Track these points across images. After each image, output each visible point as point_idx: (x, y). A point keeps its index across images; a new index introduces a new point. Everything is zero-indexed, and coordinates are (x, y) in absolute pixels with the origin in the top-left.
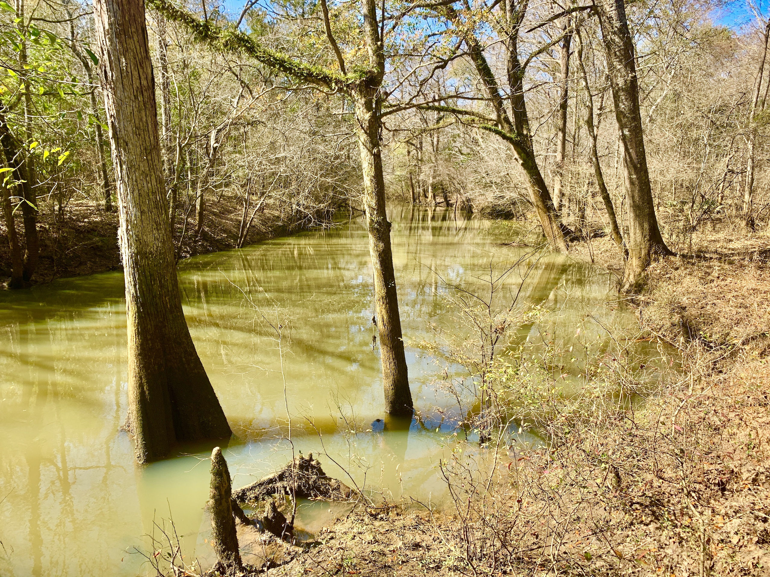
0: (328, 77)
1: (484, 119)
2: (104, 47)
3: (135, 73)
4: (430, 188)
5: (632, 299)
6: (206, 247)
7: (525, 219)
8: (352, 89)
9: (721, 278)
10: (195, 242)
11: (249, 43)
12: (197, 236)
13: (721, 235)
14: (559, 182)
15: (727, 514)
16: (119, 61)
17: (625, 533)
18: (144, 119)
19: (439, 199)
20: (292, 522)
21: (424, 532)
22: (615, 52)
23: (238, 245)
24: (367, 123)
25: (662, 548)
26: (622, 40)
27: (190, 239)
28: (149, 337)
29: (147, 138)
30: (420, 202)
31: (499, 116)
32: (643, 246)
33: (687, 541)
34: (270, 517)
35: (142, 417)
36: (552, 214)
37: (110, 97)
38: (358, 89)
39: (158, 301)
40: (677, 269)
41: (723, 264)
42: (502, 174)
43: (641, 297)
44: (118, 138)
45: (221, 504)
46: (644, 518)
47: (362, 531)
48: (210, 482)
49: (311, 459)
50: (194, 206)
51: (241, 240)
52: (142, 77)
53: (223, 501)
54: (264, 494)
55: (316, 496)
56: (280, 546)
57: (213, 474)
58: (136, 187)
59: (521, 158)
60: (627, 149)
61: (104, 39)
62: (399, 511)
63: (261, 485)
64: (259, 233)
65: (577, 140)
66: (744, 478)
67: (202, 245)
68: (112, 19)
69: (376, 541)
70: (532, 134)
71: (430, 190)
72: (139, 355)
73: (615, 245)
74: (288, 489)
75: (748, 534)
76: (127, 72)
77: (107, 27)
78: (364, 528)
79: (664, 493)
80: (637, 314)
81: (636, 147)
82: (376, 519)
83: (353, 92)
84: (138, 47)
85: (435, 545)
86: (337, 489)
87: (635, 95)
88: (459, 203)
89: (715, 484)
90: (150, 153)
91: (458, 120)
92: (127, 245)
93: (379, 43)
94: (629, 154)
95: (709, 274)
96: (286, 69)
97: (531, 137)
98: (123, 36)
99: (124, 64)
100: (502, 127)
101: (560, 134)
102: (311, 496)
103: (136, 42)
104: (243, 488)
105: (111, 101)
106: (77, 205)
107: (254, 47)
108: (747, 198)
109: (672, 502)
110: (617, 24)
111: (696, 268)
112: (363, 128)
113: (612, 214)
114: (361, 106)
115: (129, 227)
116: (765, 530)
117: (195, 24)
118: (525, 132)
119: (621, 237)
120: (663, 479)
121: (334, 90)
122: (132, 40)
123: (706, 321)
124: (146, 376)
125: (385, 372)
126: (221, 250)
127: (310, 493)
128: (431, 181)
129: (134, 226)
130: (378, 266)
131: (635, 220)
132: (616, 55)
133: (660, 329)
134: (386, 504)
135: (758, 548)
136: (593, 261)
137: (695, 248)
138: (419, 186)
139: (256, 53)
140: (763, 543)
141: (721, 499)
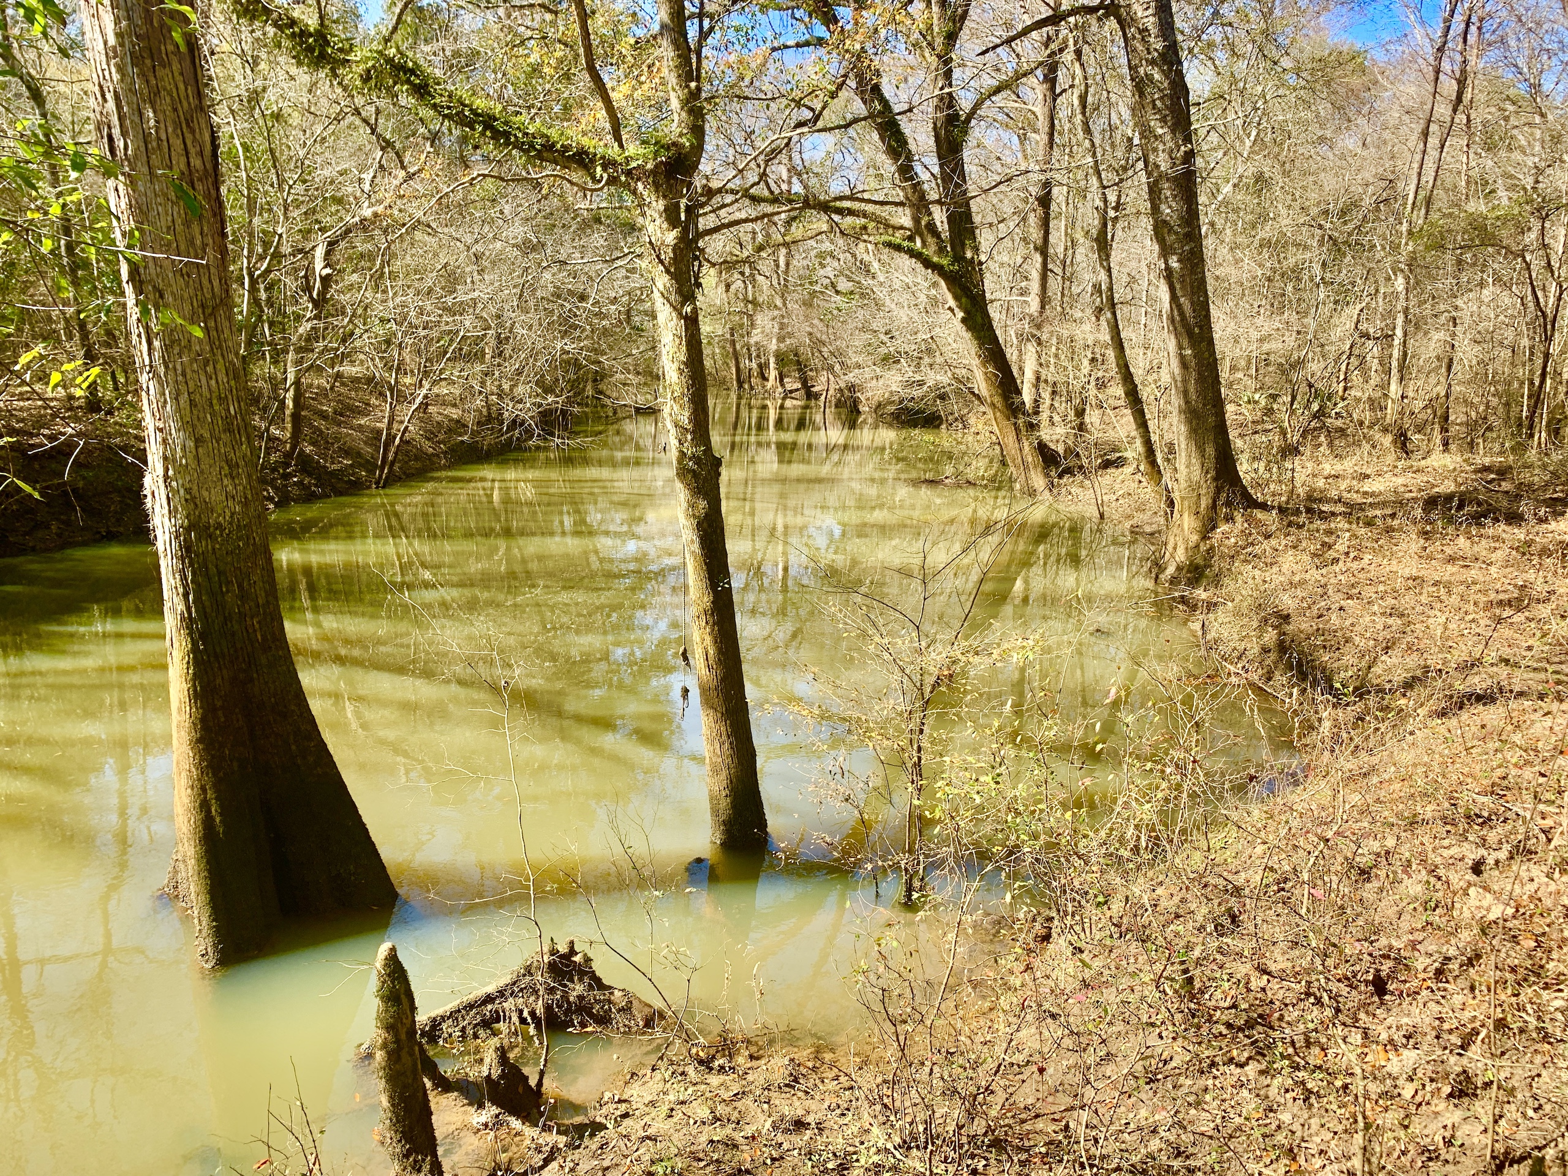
0: (587, 153)
1: (887, 226)
2: (105, 85)
3: (177, 143)
4: (772, 360)
5: (1182, 597)
6: (309, 488)
7: (965, 427)
8: (639, 179)
9: (1352, 555)
10: (286, 476)
11: (417, 76)
12: (288, 465)
13: (1348, 465)
14: (1035, 356)
15: (1391, 1041)
16: (141, 115)
17: (1202, 1082)
18: (198, 242)
19: (792, 384)
20: (540, 1084)
21: (807, 1093)
22: (1154, 101)
23: (377, 483)
24: (670, 250)
25: (1271, 1111)
26: (1167, 77)
27: (274, 470)
28: (219, 704)
29: (205, 282)
30: (752, 388)
31: (917, 220)
32: (1203, 492)
33: (1319, 1096)
34: (494, 1076)
35: (210, 871)
36: (1020, 422)
37: (121, 194)
38: (650, 180)
39: (236, 627)
40: (1268, 537)
41: (1354, 526)
42: (921, 336)
43: (1201, 594)
44: (141, 282)
45: (398, 1059)
46: (1235, 1053)
47: (686, 1097)
48: (375, 1015)
49: (572, 952)
50: (282, 402)
51: (382, 471)
52: (192, 151)
53: (404, 1053)
54: (476, 1026)
55: (583, 1025)
56: (517, 1134)
57: (382, 998)
58: (183, 388)
59: (960, 307)
60: (1174, 298)
61: (105, 66)
62: (753, 1049)
63: (470, 1006)
64: (420, 456)
65: (1069, 270)
66: (1420, 967)
67: (301, 482)
68: (124, 23)
69: (717, 1119)
70: (983, 258)
71: (772, 365)
72: (199, 741)
73: (1145, 484)
74: (525, 1014)
75: (1432, 1080)
76: (159, 139)
77: (112, 41)
78: (690, 1091)
79: (1271, 1002)
80: (1196, 626)
81: (1193, 293)
82: (711, 1069)
83: (640, 186)
84: (182, 86)
85: (833, 1120)
86: (626, 1010)
87: (1191, 190)
88: (831, 392)
89: (1366, 982)
90: (213, 314)
91: (833, 226)
92: (166, 511)
93: (693, 85)
94: (1179, 307)
95: (1330, 547)
96: (496, 135)
97: (981, 263)
98: (148, 62)
99: (152, 123)
100: (924, 242)
101: (1038, 258)
102: (573, 1026)
103: (176, 74)
104: (433, 1014)
105: (124, 202)
106: (22, 397)
107: (427, 85)
108: (1394, 389)
109: (1287, 1018)
110: (1158, 45)
111: (1304, 533)
112: (661, 262)
113: (1142, 424)
114: (656, 215)
115: (171, 473)
116: (1464, 1072)
117: (297, 30)
118: (969, 254)
119: (1159, 472)
120: (1269, 974)
121: (600, 181)
122: (167, 71)
123: (1328, 644)
124: (214, 786)
125: (711, 763)
126: (341, 494)
127: (572, 1020)
128: (773, 346)
129: (181, 470)
130: (696, 547)
131: (1189, 438)
132: (1154, 106)
133: (1239, 658)
134: (724, 1036)
135: (1451, 1107)
136: (1102, 516)
137: (1301, 491)
138: (750, 355)
139: (434, 97)
140: (1460, 1097)
141: (1378, 1012)
